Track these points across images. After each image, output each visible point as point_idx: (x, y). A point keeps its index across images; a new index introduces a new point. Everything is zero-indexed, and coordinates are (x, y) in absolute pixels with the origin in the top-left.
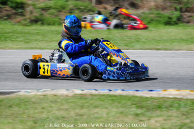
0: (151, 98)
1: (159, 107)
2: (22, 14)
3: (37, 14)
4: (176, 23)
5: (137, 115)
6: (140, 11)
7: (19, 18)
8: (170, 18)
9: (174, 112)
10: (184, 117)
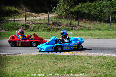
0: (60, 55)
1: (62, 59)
2: (28, 29)
3: (32, 28)
4: (71, 30)
5: (54, 62)
6: (61, 27)
7: (27, 30)
8: (69, 29)
9: (66, 61)
10: (69, 62)
